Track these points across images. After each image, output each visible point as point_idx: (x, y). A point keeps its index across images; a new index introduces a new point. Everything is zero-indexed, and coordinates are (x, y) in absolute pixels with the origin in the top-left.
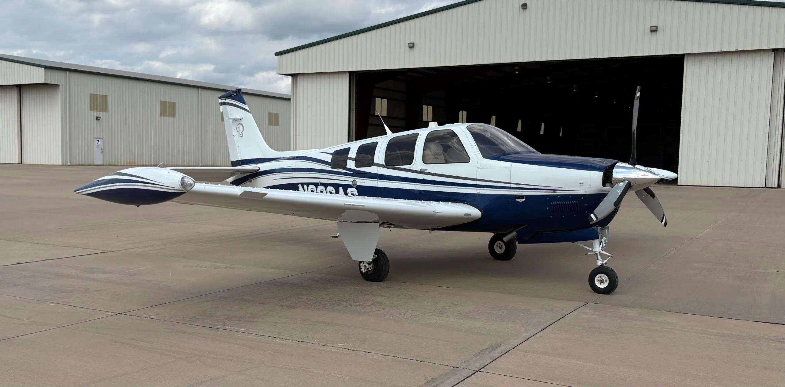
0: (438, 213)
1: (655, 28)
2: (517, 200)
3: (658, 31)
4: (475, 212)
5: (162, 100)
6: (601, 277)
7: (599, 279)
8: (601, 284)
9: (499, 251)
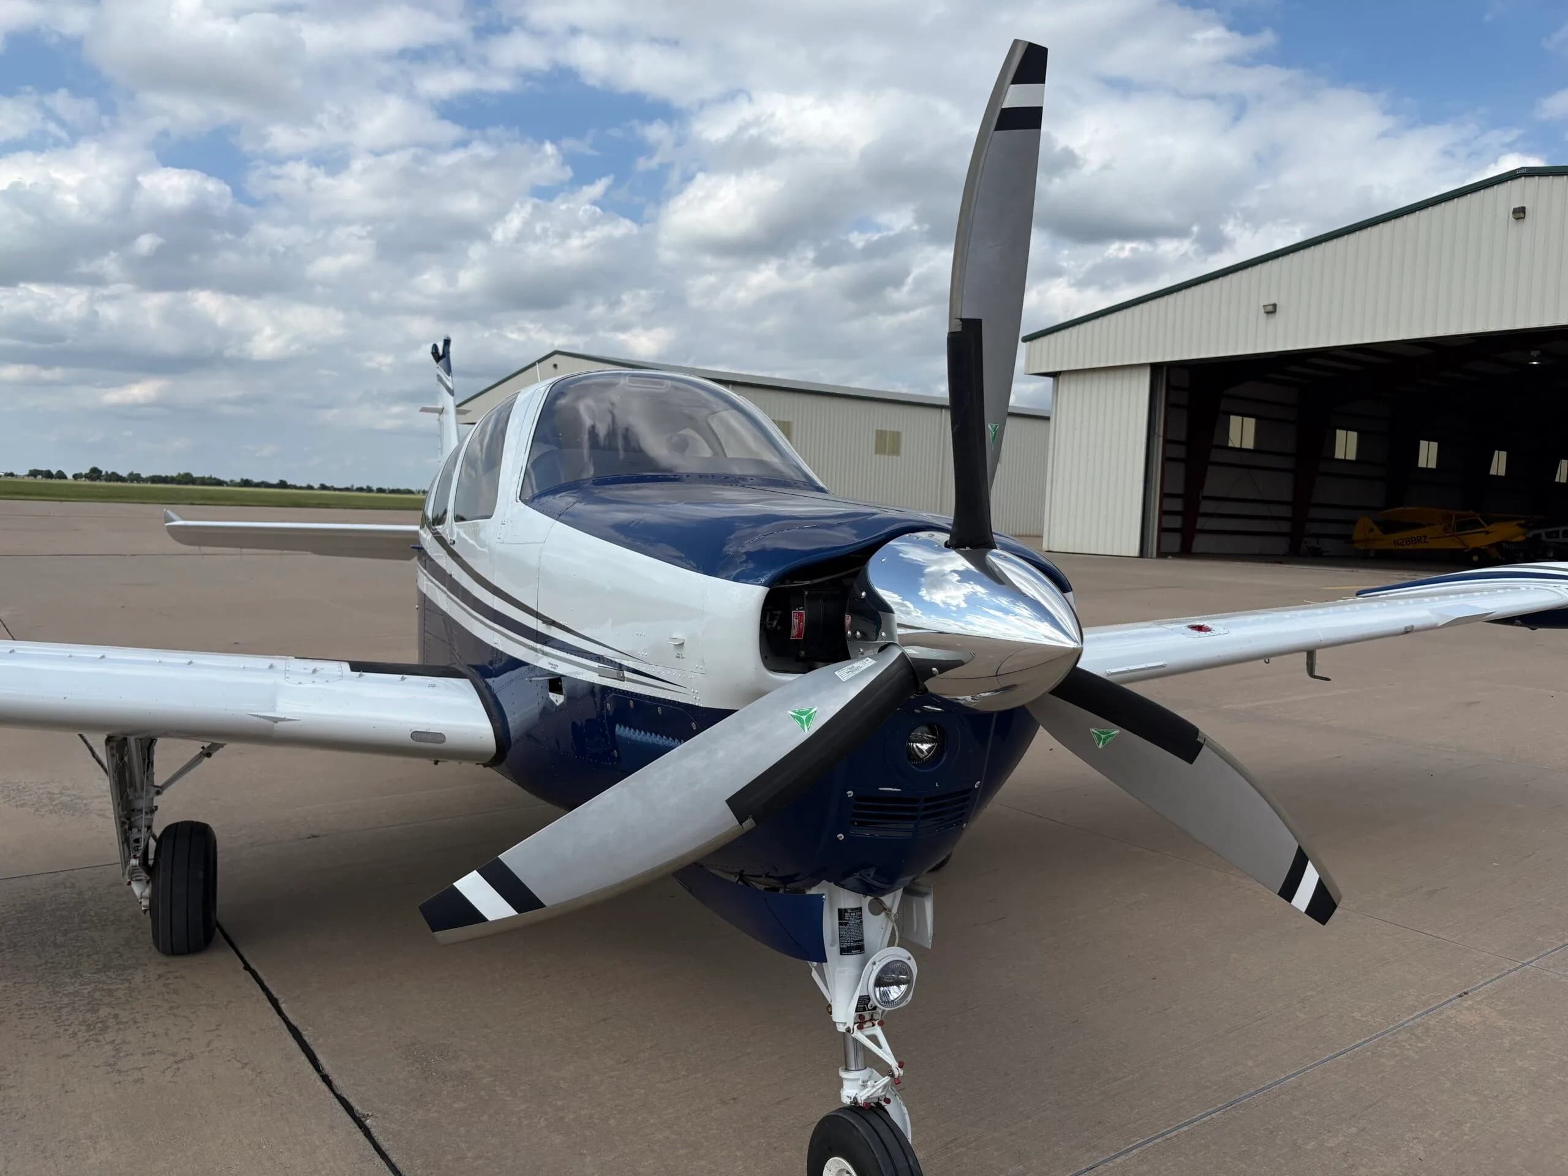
2: (551, 697)
5: (879, 429)
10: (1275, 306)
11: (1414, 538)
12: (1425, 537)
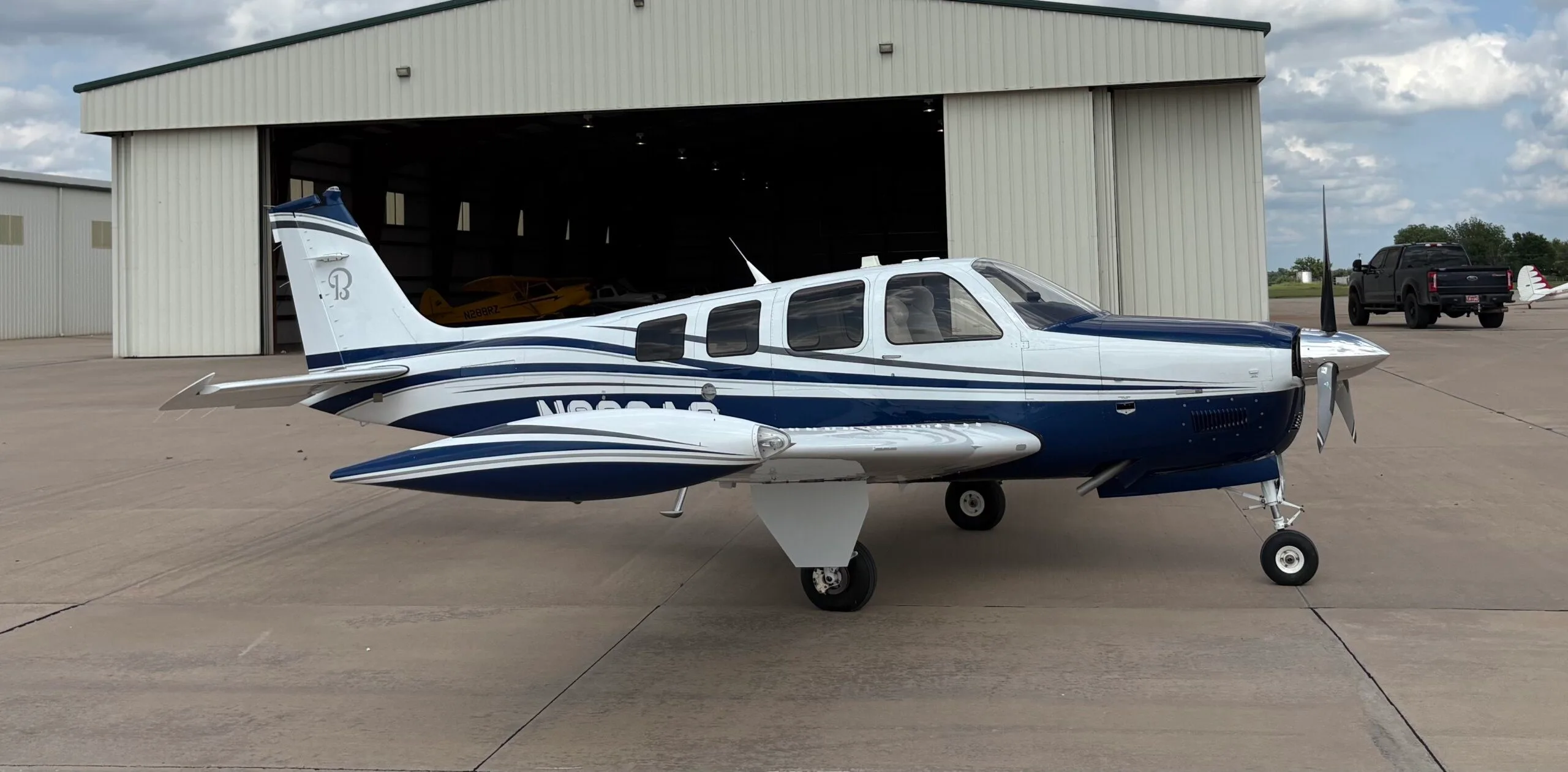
0: (977, 449)
1: (889, 46)
2: (1119, 411)
3: (894, 53)
4: (1029, 441)
6: (1285, 552)
7: (1284, 556)
8: (1286, 566)
9: (971, 512)
10: (408, 69)
11: (485, 308)
12: (496, 307)
